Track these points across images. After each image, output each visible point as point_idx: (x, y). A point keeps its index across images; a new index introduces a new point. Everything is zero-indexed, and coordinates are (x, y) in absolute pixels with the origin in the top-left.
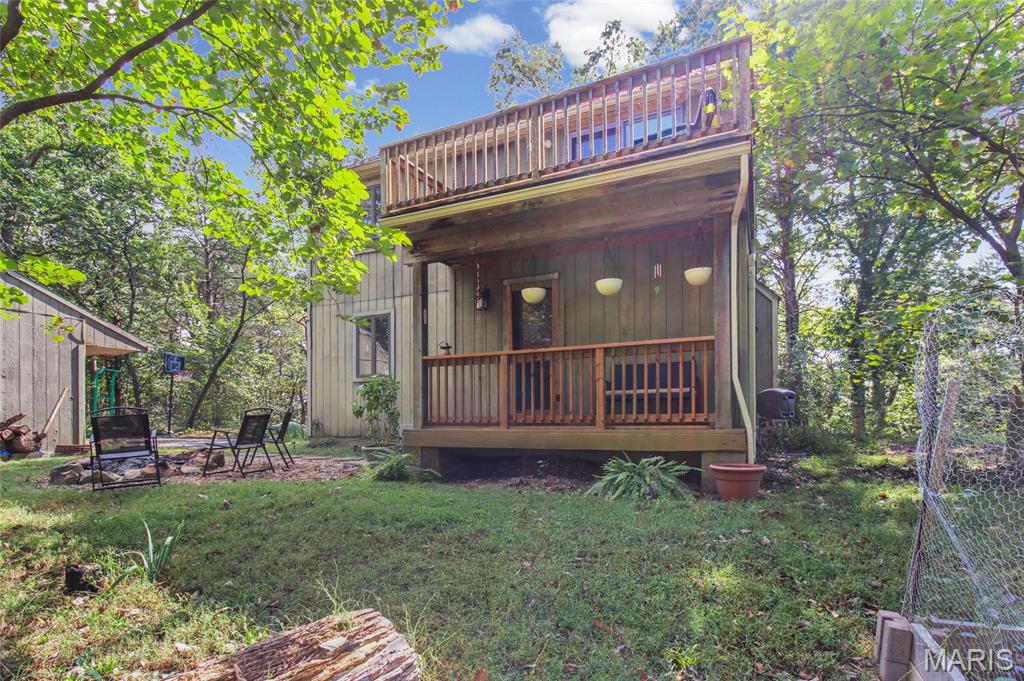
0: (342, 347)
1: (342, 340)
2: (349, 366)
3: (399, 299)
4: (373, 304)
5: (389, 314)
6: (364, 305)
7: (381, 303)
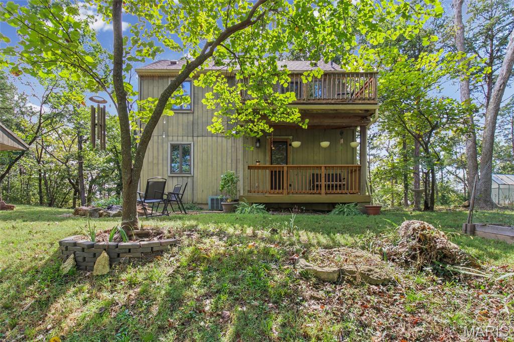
0: (160, 158)
1: (161, 154)
2: (165, 168)
3: (196, 138)
4: (180, 138)
5: (190, 144)
6: (175, 138)
7: (185, 138)
